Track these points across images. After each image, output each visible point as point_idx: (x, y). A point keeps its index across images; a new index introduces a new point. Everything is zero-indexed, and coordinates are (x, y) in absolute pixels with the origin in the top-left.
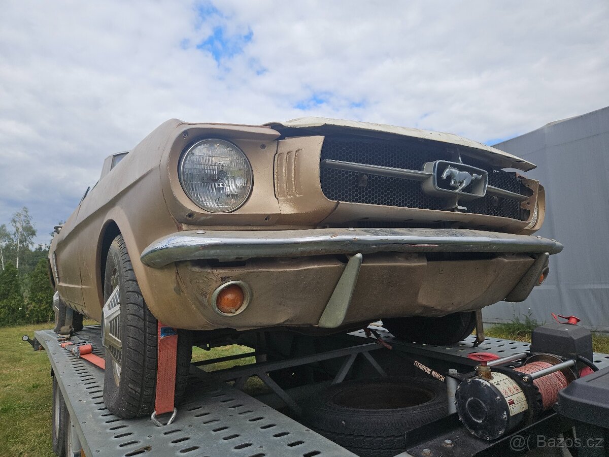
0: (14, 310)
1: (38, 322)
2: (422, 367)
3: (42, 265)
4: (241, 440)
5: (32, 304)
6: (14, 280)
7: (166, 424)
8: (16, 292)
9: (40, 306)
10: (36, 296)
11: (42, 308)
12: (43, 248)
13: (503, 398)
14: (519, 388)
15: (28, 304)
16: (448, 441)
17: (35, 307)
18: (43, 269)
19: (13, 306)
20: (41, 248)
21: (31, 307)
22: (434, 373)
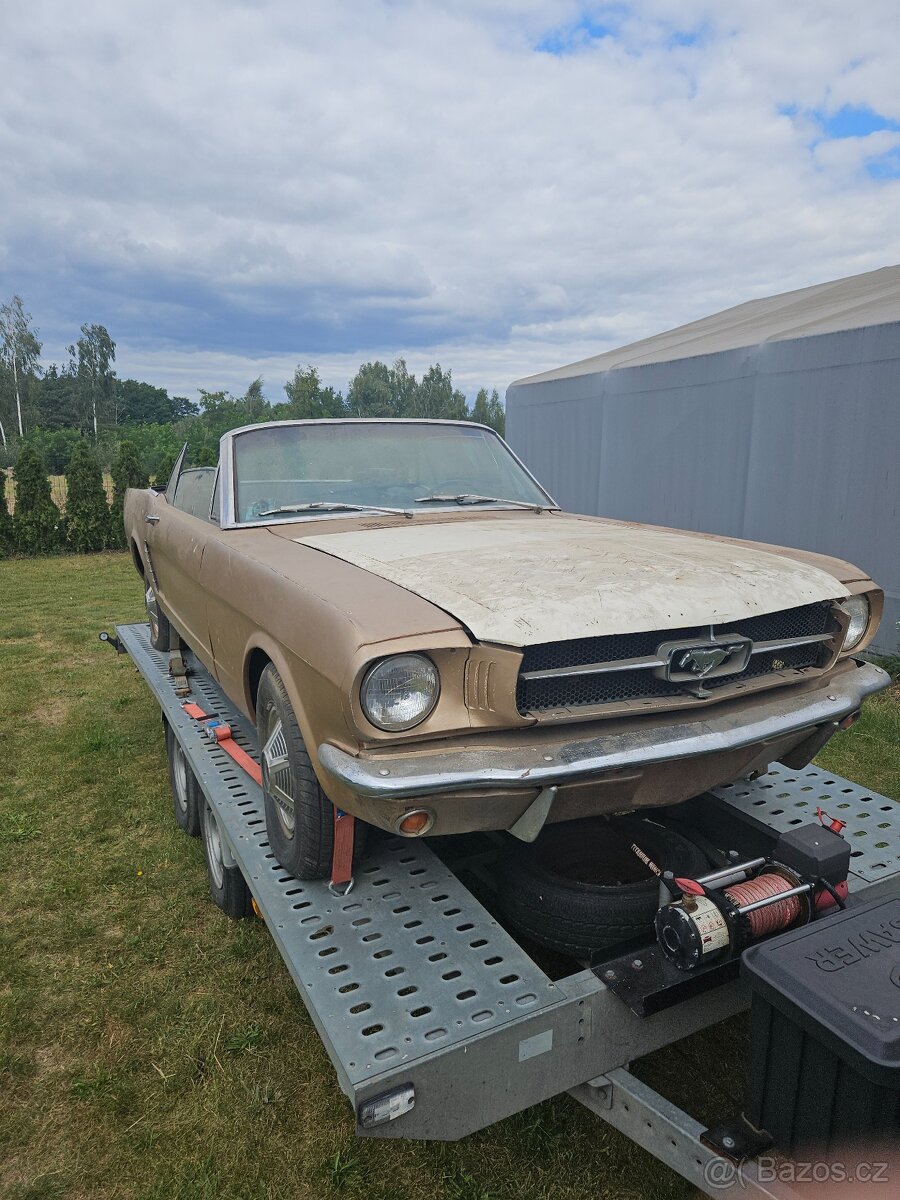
0: (45, 529)
1: (87, 550)
2: (640, 854)
3: (82, 453)
4: (423, 930)
5: (73, 520)
6: (38, 478)
7: (343, 893)
8: (44, 498)
9: (87, 524)
10: (79, 507)
11: (90, 527)
12: (59, 373)
13: (698, 936)
14: (724, 924)
15: (67, 520)
16: (638, 962)
17: (78, 525)
18: (84, 460)
19: (45, 523)
20: (54, 374)
21: (72, 526)
22: (651, 865)
